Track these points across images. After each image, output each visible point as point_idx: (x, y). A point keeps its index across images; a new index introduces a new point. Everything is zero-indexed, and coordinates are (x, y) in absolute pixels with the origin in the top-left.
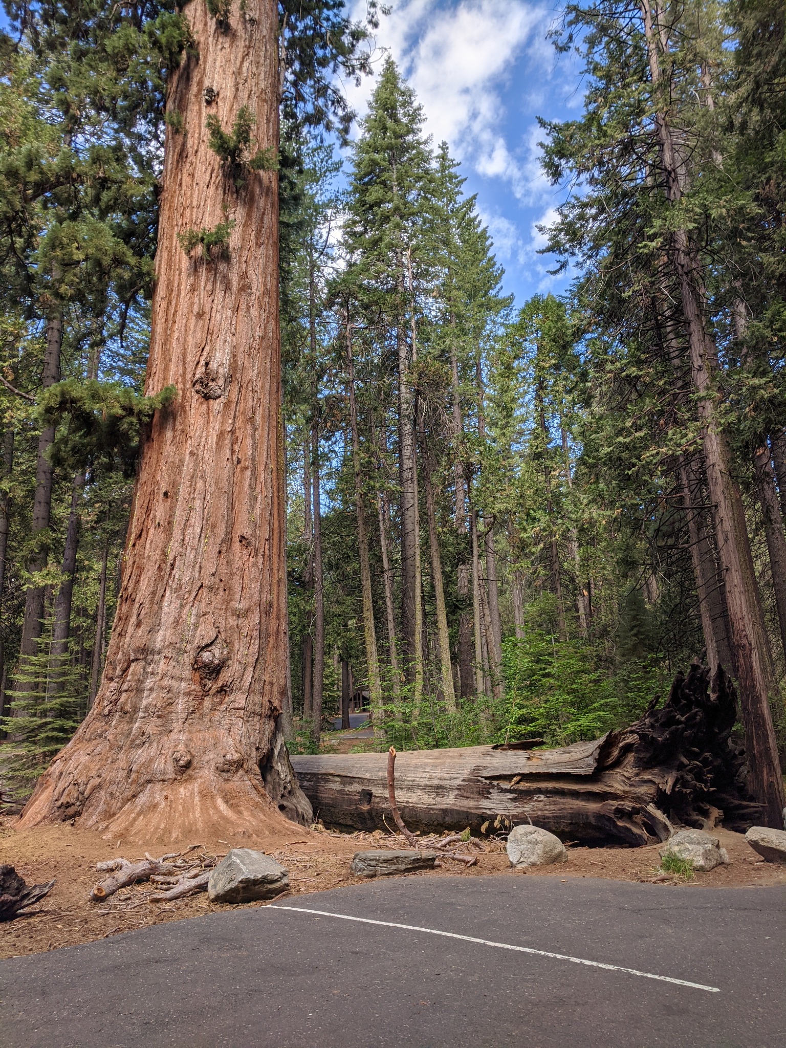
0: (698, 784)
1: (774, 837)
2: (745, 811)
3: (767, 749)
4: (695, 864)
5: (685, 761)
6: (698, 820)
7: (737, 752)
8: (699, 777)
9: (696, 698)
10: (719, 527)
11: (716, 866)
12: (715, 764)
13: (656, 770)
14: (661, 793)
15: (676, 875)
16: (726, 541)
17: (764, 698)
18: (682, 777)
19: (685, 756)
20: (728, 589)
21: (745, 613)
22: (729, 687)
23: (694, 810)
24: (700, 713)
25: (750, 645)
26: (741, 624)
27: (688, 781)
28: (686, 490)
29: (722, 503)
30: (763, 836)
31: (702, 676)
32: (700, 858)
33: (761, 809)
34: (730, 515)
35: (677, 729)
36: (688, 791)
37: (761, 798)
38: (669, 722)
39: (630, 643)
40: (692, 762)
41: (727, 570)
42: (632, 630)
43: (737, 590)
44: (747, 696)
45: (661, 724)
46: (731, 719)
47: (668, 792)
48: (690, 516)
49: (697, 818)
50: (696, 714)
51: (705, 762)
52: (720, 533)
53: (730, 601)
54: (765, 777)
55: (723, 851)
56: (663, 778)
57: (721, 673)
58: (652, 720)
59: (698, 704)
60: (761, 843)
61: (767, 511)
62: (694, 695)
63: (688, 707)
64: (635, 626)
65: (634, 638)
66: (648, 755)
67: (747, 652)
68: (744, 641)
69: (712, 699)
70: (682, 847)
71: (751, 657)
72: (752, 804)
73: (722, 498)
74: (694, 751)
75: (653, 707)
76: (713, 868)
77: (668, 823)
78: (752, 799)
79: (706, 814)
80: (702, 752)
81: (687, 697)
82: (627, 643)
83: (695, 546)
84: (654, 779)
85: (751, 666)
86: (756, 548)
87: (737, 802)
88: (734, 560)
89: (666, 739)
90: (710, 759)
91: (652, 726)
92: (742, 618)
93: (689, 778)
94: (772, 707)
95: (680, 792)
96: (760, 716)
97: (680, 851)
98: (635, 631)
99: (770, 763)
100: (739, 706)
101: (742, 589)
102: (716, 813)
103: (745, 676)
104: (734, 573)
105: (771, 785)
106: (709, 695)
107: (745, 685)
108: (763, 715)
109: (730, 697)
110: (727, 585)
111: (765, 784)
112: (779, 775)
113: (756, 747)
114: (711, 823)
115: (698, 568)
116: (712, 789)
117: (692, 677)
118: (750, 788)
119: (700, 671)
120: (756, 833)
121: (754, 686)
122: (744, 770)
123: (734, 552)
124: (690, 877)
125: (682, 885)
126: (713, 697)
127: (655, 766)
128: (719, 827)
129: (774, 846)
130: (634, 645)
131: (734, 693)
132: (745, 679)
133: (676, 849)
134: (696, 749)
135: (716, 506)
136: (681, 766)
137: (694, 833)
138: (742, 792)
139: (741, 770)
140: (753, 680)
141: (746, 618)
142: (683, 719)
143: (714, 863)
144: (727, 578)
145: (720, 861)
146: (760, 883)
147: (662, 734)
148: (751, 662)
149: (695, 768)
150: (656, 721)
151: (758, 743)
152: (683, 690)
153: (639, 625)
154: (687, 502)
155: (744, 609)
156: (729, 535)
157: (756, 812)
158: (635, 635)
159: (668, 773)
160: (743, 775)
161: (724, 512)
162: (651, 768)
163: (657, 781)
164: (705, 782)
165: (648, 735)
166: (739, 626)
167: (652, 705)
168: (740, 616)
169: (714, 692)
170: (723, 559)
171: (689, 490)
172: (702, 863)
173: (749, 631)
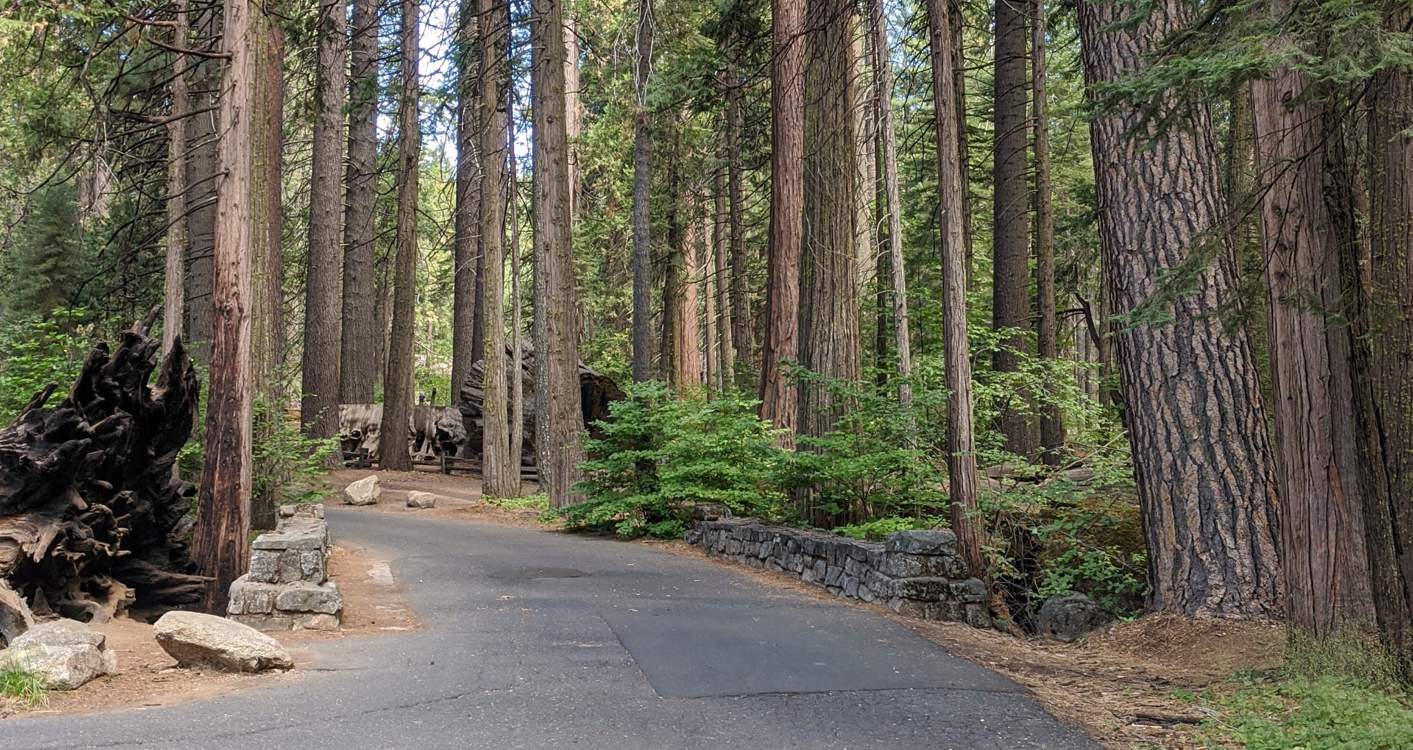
0: (97, 544)
1: (200, 627)
2: (176, 590)
3: (235, 488)
4: (50, 680)
5: (81, 503)
6: (84, 607)
7: (181, 491)
8: (102, 532)
9: (125, 394)
10: (227, 97)
11: (91, 679)
12: (139, 509)
13: (23, 520)
14: (24, 561)
15: (13, 700)
16: (235, 124)
17: (246, 402)
18: (70, 532)
19: (83, 496)
20: (221, 209)
21: (242, 255)
22: (187, 379)
23: (83, 589)
24: (126, 421)
25: (241, 310)
26: (233, 272)
27: (79, 539)
28: (182, 17)
29: (241, 56)
30: (182, 625)
31: (142, 355)
32: (63, 668)
33: (203, 586)
34: (250, 80)
35: (76, 446)
36: (77, 556)
37: (209, 567)
38: (66, 430)
39: (37, 285)
40: (94, 506)
41: (227, 175)
42: (43, 261)
43: (236, 213)
44: (220, 396)
45: (47, 436)
46: (182, 433)
47: (37, 559)
48: (180, 66)
49: (85, 602)
50: (118, 422)
51: (120, 507)
52: (226, 108)
53: (221, 230)
54: (223, 533)
55: (109, 654)
56: (34, 533)
57: (178, 352)
58: (31, 428)
59: (127, 404)
60: (177, 638)
61: (320, 87)
62: (120, 387)
63: (108, 408)
64: (50, 256)
65: (44, 278)
66: (12, 492)
67: (234, 321)
68: (233, 303)
69: (154, 398)
70: (33, 652)
71: (238, 331)
72: (191, 578)
73: (240, 46)
74: (102, 488)
75: (40, 404)
76: (84, 683)
77: (27, 613)
78: (191, 570)
79: (102, 595)
80: (117, 489)
81: (105, 390)
82: (28, 286)
83: (178, 123)
84: (14, 536)
85: (236, 348)
86: (295, 148)
87: (165, 575)
88: (241, 159)
89: (52, 464)
90: (131, 500)
91: (29, 439)
92: (236, 264)
93: (82, 533)
94: (259, 418)
95: (61, 558)
96: (233, 432)
97: (27, 659)
98: (48, 264)
99: (235, 511)
100: (201, 415)
101: (246, 213)
102: (121, 592)
103: (221, 362)
104: (237, 183)
105: (230, 545)
106: (149, 390)
107: (220, 378)
108: (239, 430)
109: (186, 396)
110: (221, 203)
111: (221, 545)
112: (245, 531)
113: (217, 482)
114: (110, 609)
115: (177, 163)
116: (122, 553)
117: (123, 357)
118: (194, 552)
119: (140, 346)
120: (174, 621)
121: (232, 381)
122: (188, 521)
123: (244, 147)
124: (37, 701)
125: (19, 716)
126: (157, 393)
127: (23, 512)
128: (123, 617)
129: (196, 641)
130: (42, 290)
131: (195, 390)
132: (221, 369)
133: (22, 654)
134: (107, 484)
135: (229, 59)
136: (72, 513)
137: (64, 626)
138: (178, 560)
139: (183, 520)
140: (234, 370)
141: (243, 264)
142: (91, 429)
143: (88, 674)
144: (223, 190)
145: (99, 670)
146: (158, 702)
147: (46, 455)
148: (236, 340)
149: (97, 516)
150: (39, 430)
151: (221, 478)
152: (102, 378)
153: (59, 254)
154: (180, 41)
155: (243, 247)
156: (242, 114)
157: (195, 591)
158: (48, 272)
159: (44, 524)
160: (185, 530)
161: (241, 73)
162: (15, 515)
163: (20, 539)
164: (112, 541)
165: (18, 455)
166: (227, 275)
167: (39, 401)
168: (232, 259)
169: (159, 385)
170: (224, 155)
171: (188, 18)
172: (65, 675)
173: (244, 288)
